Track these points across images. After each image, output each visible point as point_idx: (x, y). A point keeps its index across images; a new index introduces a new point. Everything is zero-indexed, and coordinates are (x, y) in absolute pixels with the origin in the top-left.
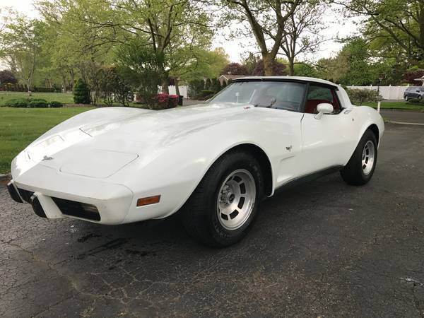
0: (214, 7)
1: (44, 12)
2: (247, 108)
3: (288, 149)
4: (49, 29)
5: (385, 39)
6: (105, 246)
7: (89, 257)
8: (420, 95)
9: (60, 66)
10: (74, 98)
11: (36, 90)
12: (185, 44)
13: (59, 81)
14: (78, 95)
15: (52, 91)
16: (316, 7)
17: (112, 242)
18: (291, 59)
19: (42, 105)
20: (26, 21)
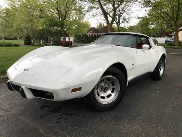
0: (85, 3)
1: (10, 4)
2: (112, 46)
3: (133, 65)
4: (12, 12)
5: (157, 18)
6: (52, 111)
7: (46, 117)
8: (172, 41)
9: (17, 28)
10: (24, 42)
11: (6, 39)
12: (72, 19)
13: (16, 35)
14: (26, 41)
15: (13, 39)
16: (129, 4)
17: (55, 109)
18: (118, 26)
19: (10, 45)
20: (2, 8)
